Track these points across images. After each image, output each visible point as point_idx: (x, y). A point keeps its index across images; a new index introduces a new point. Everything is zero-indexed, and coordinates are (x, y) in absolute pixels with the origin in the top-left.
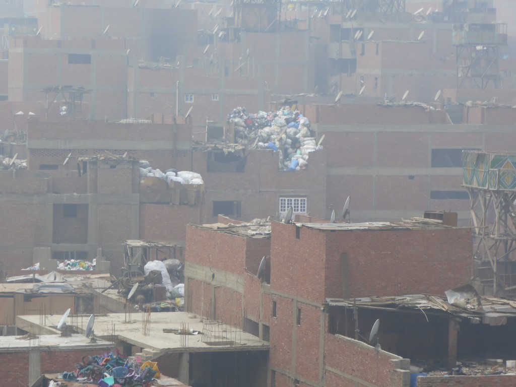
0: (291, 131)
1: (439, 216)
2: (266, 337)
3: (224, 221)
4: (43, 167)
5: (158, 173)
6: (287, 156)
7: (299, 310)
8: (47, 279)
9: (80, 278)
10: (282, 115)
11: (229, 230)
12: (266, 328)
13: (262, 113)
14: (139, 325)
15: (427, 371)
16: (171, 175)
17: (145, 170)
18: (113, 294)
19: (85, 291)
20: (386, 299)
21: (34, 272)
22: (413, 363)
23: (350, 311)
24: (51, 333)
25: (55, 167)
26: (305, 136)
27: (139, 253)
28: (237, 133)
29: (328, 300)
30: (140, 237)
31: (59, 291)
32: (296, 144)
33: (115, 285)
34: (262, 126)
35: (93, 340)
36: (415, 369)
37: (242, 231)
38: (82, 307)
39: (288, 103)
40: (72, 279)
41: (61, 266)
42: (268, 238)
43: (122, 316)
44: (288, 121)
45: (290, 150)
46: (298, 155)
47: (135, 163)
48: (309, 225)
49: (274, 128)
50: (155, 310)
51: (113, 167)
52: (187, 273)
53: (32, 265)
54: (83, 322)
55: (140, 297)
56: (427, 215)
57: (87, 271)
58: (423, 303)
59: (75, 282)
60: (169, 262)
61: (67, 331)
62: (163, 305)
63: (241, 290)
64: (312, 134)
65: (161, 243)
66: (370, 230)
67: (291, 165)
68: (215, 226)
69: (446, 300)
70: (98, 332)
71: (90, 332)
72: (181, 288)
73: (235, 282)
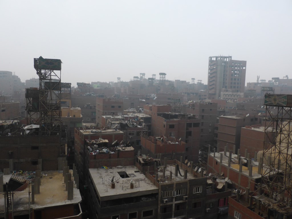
1: (168, 105)
3: (147, 105)
4: (130, 99)
5: (141, 100)
7: (155, 114)
14: (139, 115)
20: (163, 113)
21: (129, 109)
23: (159, 114)
24: (130, 115)
26: (155, 96)
27: (139, 108)
29: (157, 113)
30: (139, 106)
31: (131, 111)
33: (137, 111)
36: (166, 119)
41: (131, 109)
42: (152, 106)
43: (137, 114)
47: (139, 99)
48: (156, 105)
49: (152, 96)
52: (144, 110)
57: (134, 109)
58: (166, 113)
60: (142, 109)
65: (141, 107)
66: (162, 106)
67: (154, 99)
70: (135, 115)
73: (148, 111)
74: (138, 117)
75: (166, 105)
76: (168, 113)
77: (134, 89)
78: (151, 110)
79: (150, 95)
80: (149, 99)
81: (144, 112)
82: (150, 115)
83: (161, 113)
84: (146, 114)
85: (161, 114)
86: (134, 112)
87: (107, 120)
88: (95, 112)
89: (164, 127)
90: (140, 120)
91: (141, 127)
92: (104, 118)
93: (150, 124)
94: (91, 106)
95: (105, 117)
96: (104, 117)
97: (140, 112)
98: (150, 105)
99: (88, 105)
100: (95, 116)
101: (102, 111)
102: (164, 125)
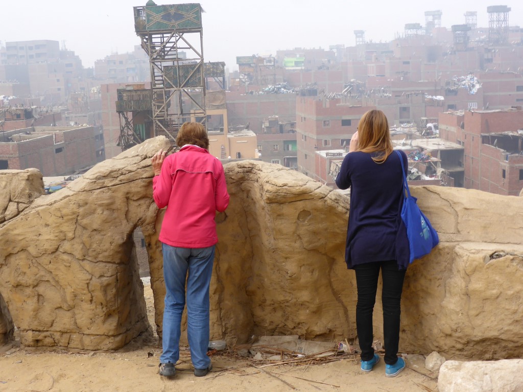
0: (472, 82)
1: (516, 107)
2: (463, 145)
3: (450, 111)
4: (396, 96)
5: (430, 97)
6: (470, 90)
7: (473, 137)
8: (398, 129)
9: (408, 129)
10: (469, 77)
11: (452, 114)
12: (463, 143)
13: (463, 77)
14: (425, 143)
15: (512, 154)
16: (434, 97)
17: (426, 96)
18: (418, 134)
19: (410, 133)
20: (499, 133)
21: (394, 127)
22: (507, 151)
23: (488, 137)
24: (400, 145)
25: (400, 96)
26: (476, 83)
27: (425, 122)
28: (455, 83)
29: (482, 134)
30: (425, 116)
31: (402, 133)
32: (473, 86)
33: (418, 131)
34: (462, 81)
35: (412, 147)
36: (508, 153)
37: (455, 114)
38: (409, 138)
39: (471, 73)
40: (405, 129)
41: (402, 125)
42: (464, 116)
43: (420, 140)
44: (471, 79)
45: (472, 88)
46: (474, 89)
47: (423, 94)
48: (476, 111)
49: (466, 81)
50: (430, 138)
51: (417, 95)
52: (439, 127)
53: (393, 125)
54: (409, 142)
55: (425, 134)
56: (512, 107)
57: (410, 127)
58: (510, 134)
59: (406, 130)
60: (434, 124)
61: (404, 145)
62: (432, 137)
63: (456, 132)
64: (478, 83)
65: (432, 118)
66: (494, 112)
67: (472, 92)
68: (447, 112)
69: (518, 132)
70: (413, 145)
71: (411, 145)
72: (438, 131)
73: (453, 129)
74: (422, 149)
75: (508, 108)
76: (515, 134)
77: (408, 63)
78: (463, 127)
79: (459, 80)
80: (455, 92)
81: (440, 133)
82: (459, 143)
83: (493, 134)
84: (447, 139)
85: (493, 138)
86: (410, 136)
87: (330, 163)
88: (294, 142)
89: (504, 176)
90: (428, 157)
91: (433, 179)
92: (322, 157)
93: (459, 169)
94: (280, 123)
95: (324, 155)
96: (323, 153)
97: (429, 134)
98: (460, 113)
99: (273, 123)
100: (295, 154)
101: (315, 138)
102: (504, 171)
